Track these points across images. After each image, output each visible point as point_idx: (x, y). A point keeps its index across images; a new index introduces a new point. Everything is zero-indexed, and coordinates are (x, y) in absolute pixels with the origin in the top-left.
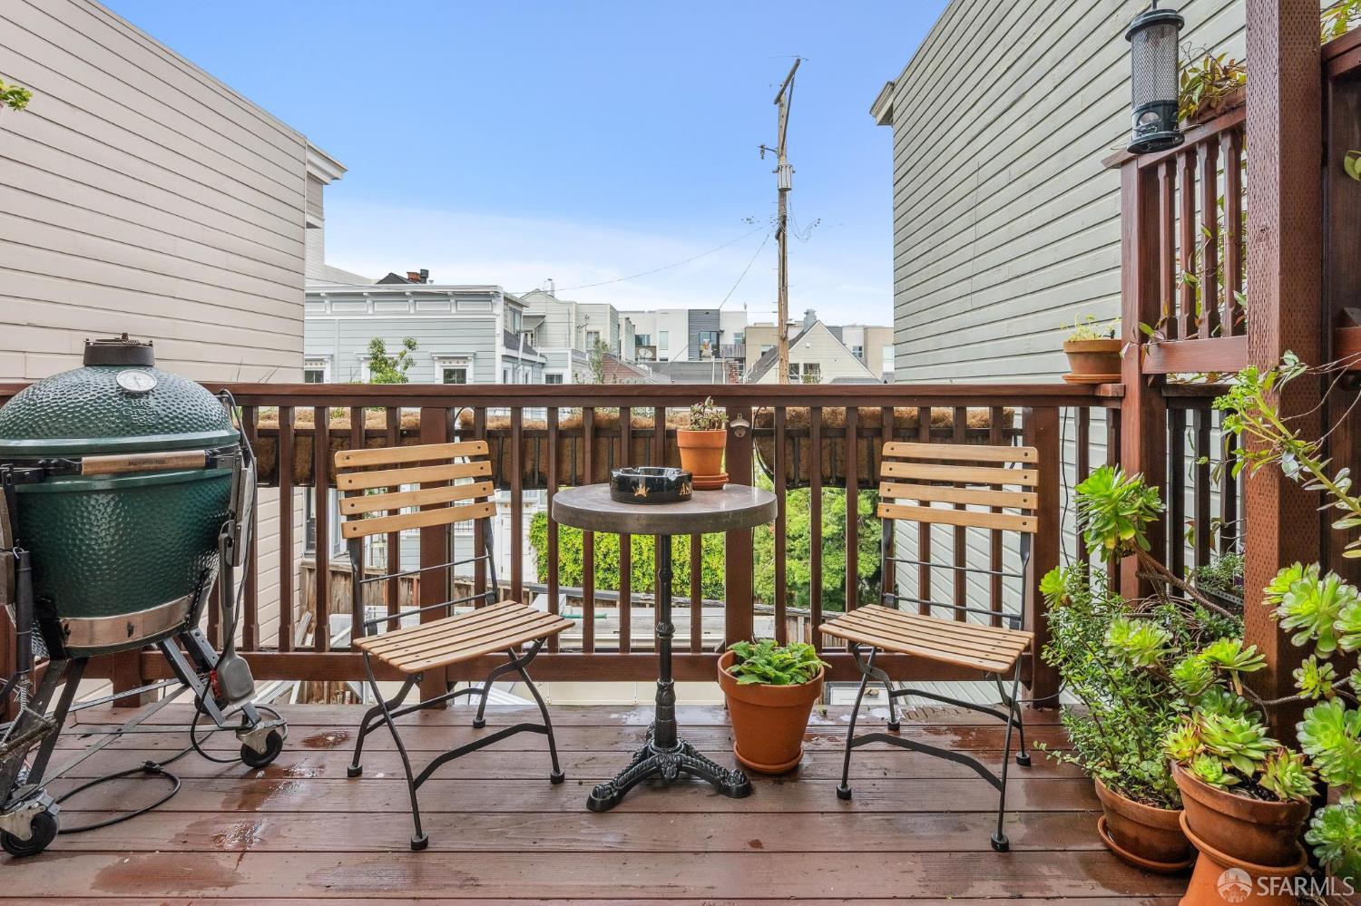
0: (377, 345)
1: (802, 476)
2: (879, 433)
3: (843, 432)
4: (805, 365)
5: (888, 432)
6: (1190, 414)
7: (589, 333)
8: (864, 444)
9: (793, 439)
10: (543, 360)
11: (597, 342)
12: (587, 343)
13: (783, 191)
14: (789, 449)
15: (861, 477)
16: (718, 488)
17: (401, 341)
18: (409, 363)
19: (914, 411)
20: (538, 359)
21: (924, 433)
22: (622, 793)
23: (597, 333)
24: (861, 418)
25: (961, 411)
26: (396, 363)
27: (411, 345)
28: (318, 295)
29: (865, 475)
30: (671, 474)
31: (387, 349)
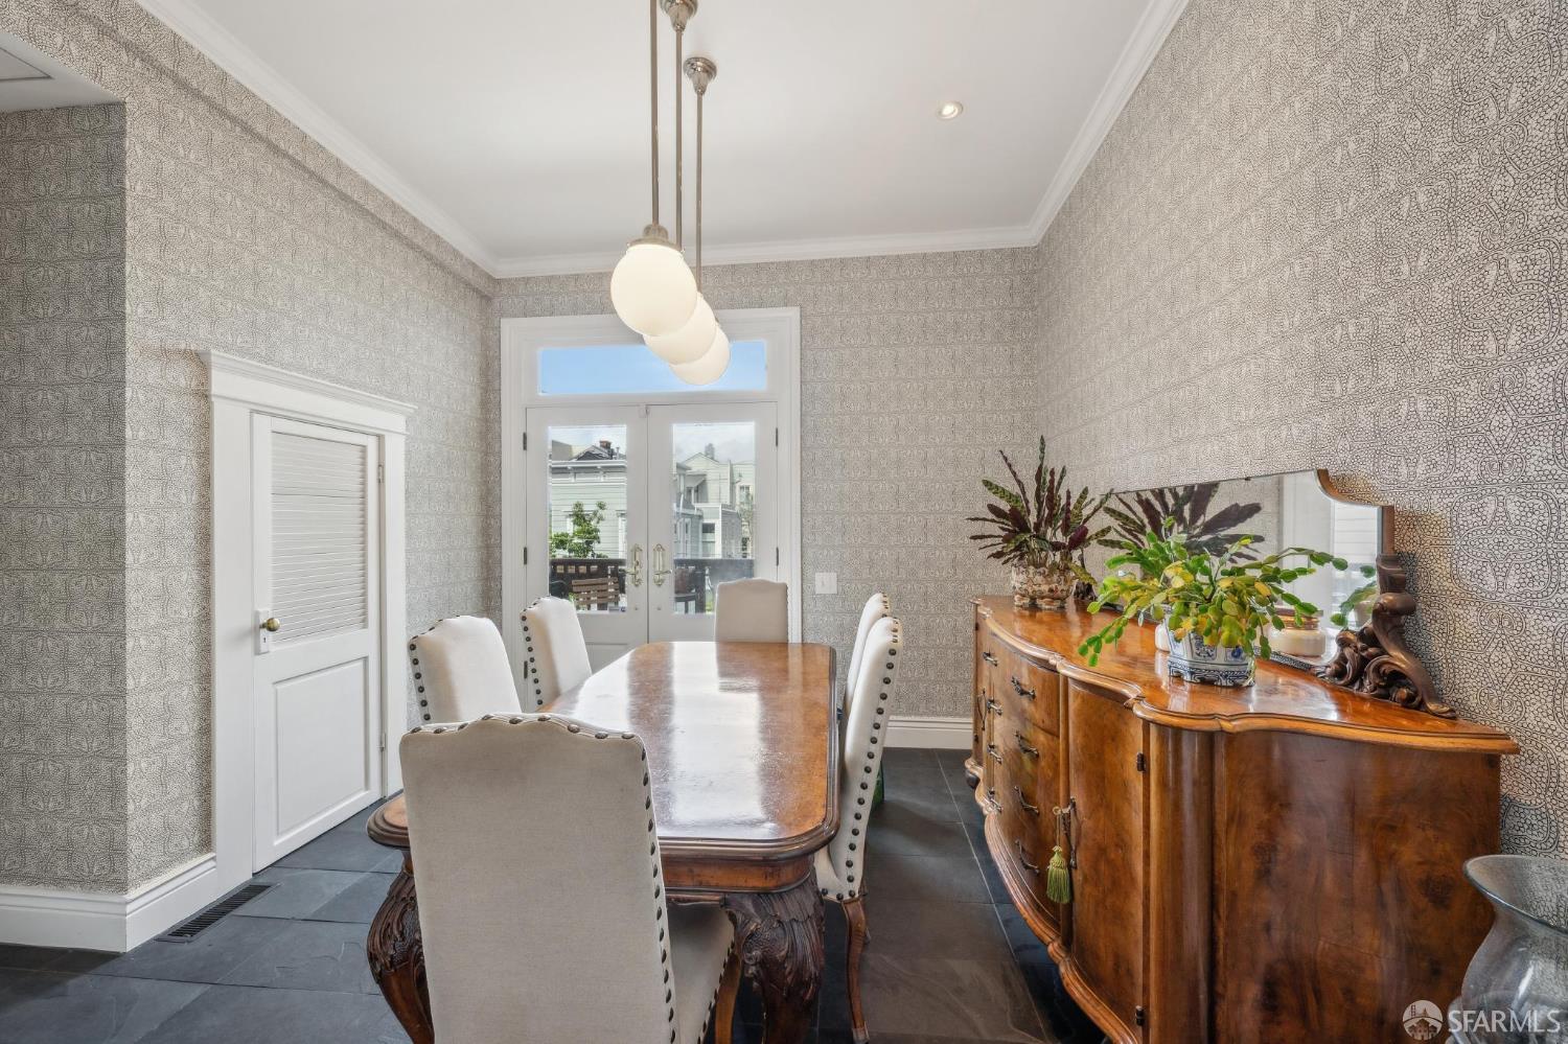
0: (578, 505)
7: (742, 488)
10: (699, 513)
11: (748, 495)
12: (741, 496)
17: (595, 501)
18: (601, 519)
20: (695, 512)
23: (748, 488)
26: (591, 519)
27: (601, 506)
28: (566, 468)
31: (585, 508)
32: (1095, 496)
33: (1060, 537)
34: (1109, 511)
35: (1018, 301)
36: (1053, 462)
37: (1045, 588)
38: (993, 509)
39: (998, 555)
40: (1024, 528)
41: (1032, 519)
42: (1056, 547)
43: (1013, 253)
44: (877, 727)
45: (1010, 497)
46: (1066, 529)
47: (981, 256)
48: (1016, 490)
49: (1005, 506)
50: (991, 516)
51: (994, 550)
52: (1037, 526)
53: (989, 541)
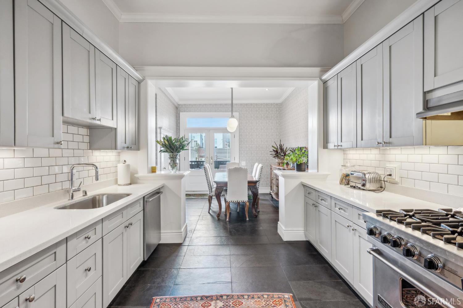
32: (288, 148)
33: (283, 155)
34: (290, 150)
35: (278, 113)
36: (282, 143)
37: (281, 162)
38: (273, 150)
39: (274, 157)
40: (278, 153)
41: (279, 152)
42: (282, 156)
43: (277, 104)
44: (262, 170)
45: (276, 148)
46: (284, 153)
47: (272, 104)
48: (277, 147)
49: (275, 150)
50: (273, 151)
51: (274, 156)
52: (280, 153)
53: (273, 155)
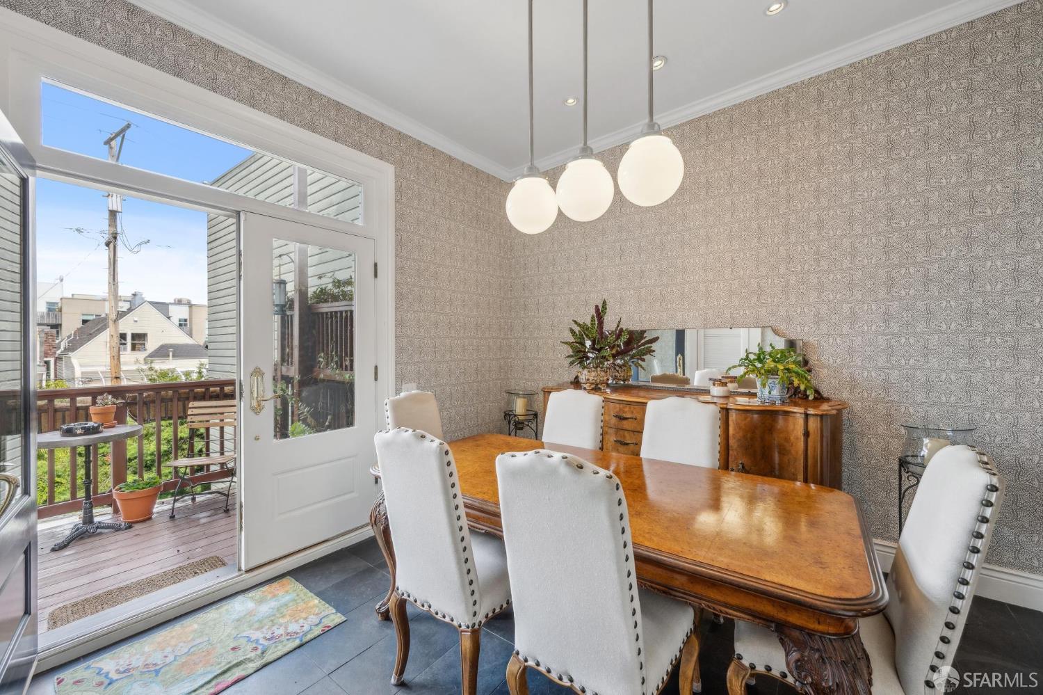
1: (151, 418)
2: (188, 399)
3: (171, 400)
4: (133, 334)
5: (191, 398)
6: (290, 385)
8: (180, 403)
9: (147, 404)
13: (113, 214)
14: (145, 408)
15: (180, 415)
16: (114, 427)
19: (203, 390)
21: (207, 397)
22: (69, 543)
24: (179, 394)
25: (222, 389)
29: (182, 414)
30: (90, 424)
